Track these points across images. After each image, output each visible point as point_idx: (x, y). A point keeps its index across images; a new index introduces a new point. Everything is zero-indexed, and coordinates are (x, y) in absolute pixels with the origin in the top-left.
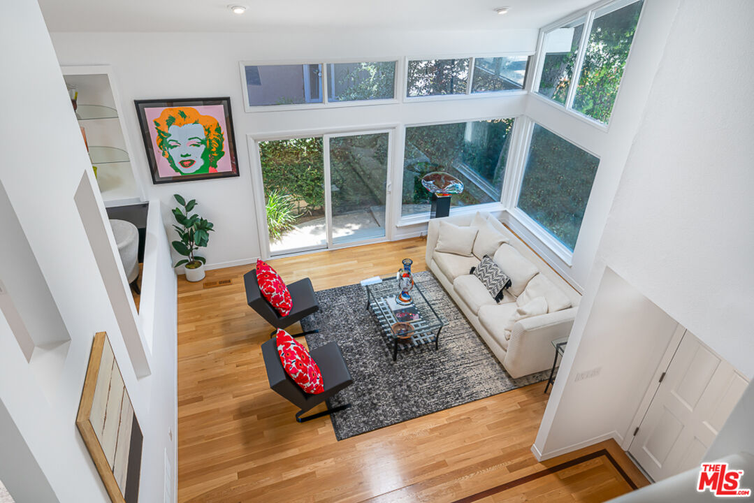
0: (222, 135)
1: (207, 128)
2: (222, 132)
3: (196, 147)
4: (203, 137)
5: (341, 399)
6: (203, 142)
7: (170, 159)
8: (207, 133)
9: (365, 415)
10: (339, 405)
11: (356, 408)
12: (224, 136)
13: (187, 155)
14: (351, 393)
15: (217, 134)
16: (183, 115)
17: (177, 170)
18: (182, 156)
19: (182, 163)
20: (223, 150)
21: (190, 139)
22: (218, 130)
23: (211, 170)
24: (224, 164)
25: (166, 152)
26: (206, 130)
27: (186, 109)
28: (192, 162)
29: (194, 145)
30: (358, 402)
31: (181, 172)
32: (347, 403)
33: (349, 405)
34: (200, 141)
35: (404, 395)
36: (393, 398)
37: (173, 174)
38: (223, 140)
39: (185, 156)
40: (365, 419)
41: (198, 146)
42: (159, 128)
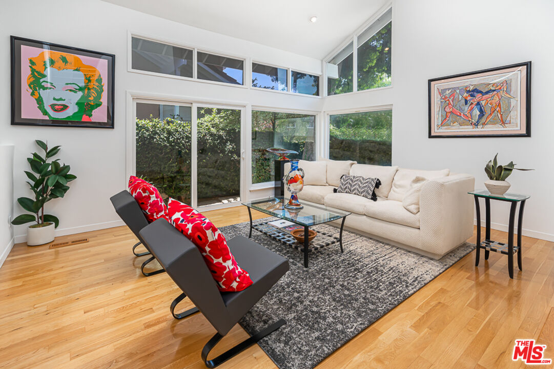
0: (103, 86)
1: (88, 76)
2: (102, 84)
3: (72, 93)
4: (82, 84)
5: (264, 318)
6: (81, 89)
7: (40, 101)
8: (87, 81)
9: (312, 328)
10: (266, 326)
11: (293, 323)
12: (104, 87)
13: (61, 99)
14: (275, 307)
15: (97, 84)
16: (64, 60)
17: (45, 113)
18: (54, 99)
19: (52, 106)
20: (101, 100)
21: (67, 84)
22: (99, 80)
23: (85, 118)
24: (100, 115)
25: (36, 93)
26: (86, 78)
27: (70, 56)
28: (65, 107)
29: (71, 90)
30: (293, 315)
31: (49, 116)
32: (276, 319)
33: (283, 322)
34: (77, 88)
35: (345, 295)
36: (334, 300)
37: (40, 116)
38: (102, 91)
39: (58, 100)
40: (317, 334)
41: (75, 92)
42: (33, 67)
